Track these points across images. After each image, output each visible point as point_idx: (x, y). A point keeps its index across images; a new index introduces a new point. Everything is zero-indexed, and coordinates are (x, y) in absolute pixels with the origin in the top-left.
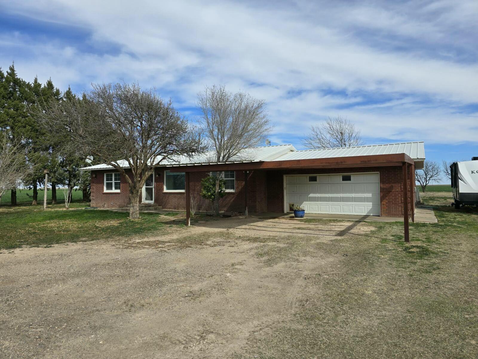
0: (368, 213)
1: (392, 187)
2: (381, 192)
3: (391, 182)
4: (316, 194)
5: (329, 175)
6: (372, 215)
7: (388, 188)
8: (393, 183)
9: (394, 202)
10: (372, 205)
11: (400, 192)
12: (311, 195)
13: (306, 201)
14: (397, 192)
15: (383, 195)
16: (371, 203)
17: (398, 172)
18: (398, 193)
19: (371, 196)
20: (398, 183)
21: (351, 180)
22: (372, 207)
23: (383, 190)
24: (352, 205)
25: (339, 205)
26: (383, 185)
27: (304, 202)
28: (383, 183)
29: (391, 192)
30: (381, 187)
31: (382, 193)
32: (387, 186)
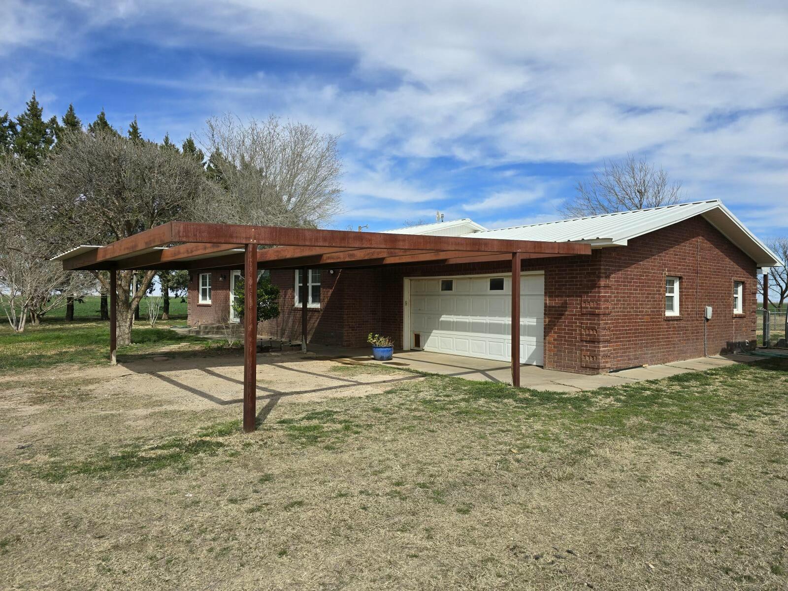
0: (529, 359)
1: (564, 306)
2: (545, 314)
3: (564, 292)
4: (451, 315)
5: (471, 278)
6: (535, 364)
7: (559, 307)
8: (569, 296)
9: (568, 337)
10: (535, 344)
11: (579, 315)
12: (444, 318)
13: (436, 329)
14: (575, 315)
15: (549, 322)
16: (534, 339)
17: (577, 270)
18: (575, 319)
19: (535, 324)
20: (577, 296)
21: (503, 289)
22: (535, 347)
23: (549, 311)
24: (502, 341)
25: (484, 339)
26: (550, 300)
27: (434, 331)
28: (550, 296)
29: (563, 315)
30: (546, 304)
31: (548, 318)
32: (557, 302)
